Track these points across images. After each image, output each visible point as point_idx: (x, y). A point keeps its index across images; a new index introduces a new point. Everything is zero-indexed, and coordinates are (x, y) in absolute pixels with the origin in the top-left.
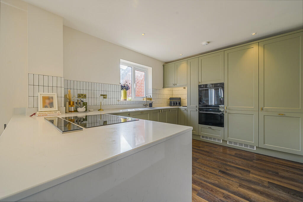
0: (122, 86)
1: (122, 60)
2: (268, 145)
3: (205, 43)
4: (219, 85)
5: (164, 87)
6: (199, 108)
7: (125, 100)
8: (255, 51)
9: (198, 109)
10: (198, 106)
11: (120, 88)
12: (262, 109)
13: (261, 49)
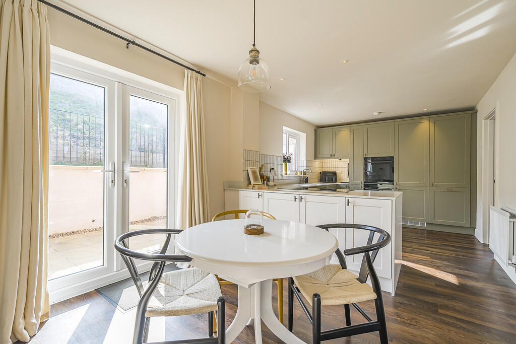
0: (284, 158)
1: (284, 128)
2: (437, 221)
3: (378, 114)
4: (388, 158)
5: (315, 158)
6: (364, 184)
7: (286, 174)
8: (426, 126)
9: (363, 186)
10: (363, 182)
11: (283, 160)
12: (433, 185)
13: (432, 125)
